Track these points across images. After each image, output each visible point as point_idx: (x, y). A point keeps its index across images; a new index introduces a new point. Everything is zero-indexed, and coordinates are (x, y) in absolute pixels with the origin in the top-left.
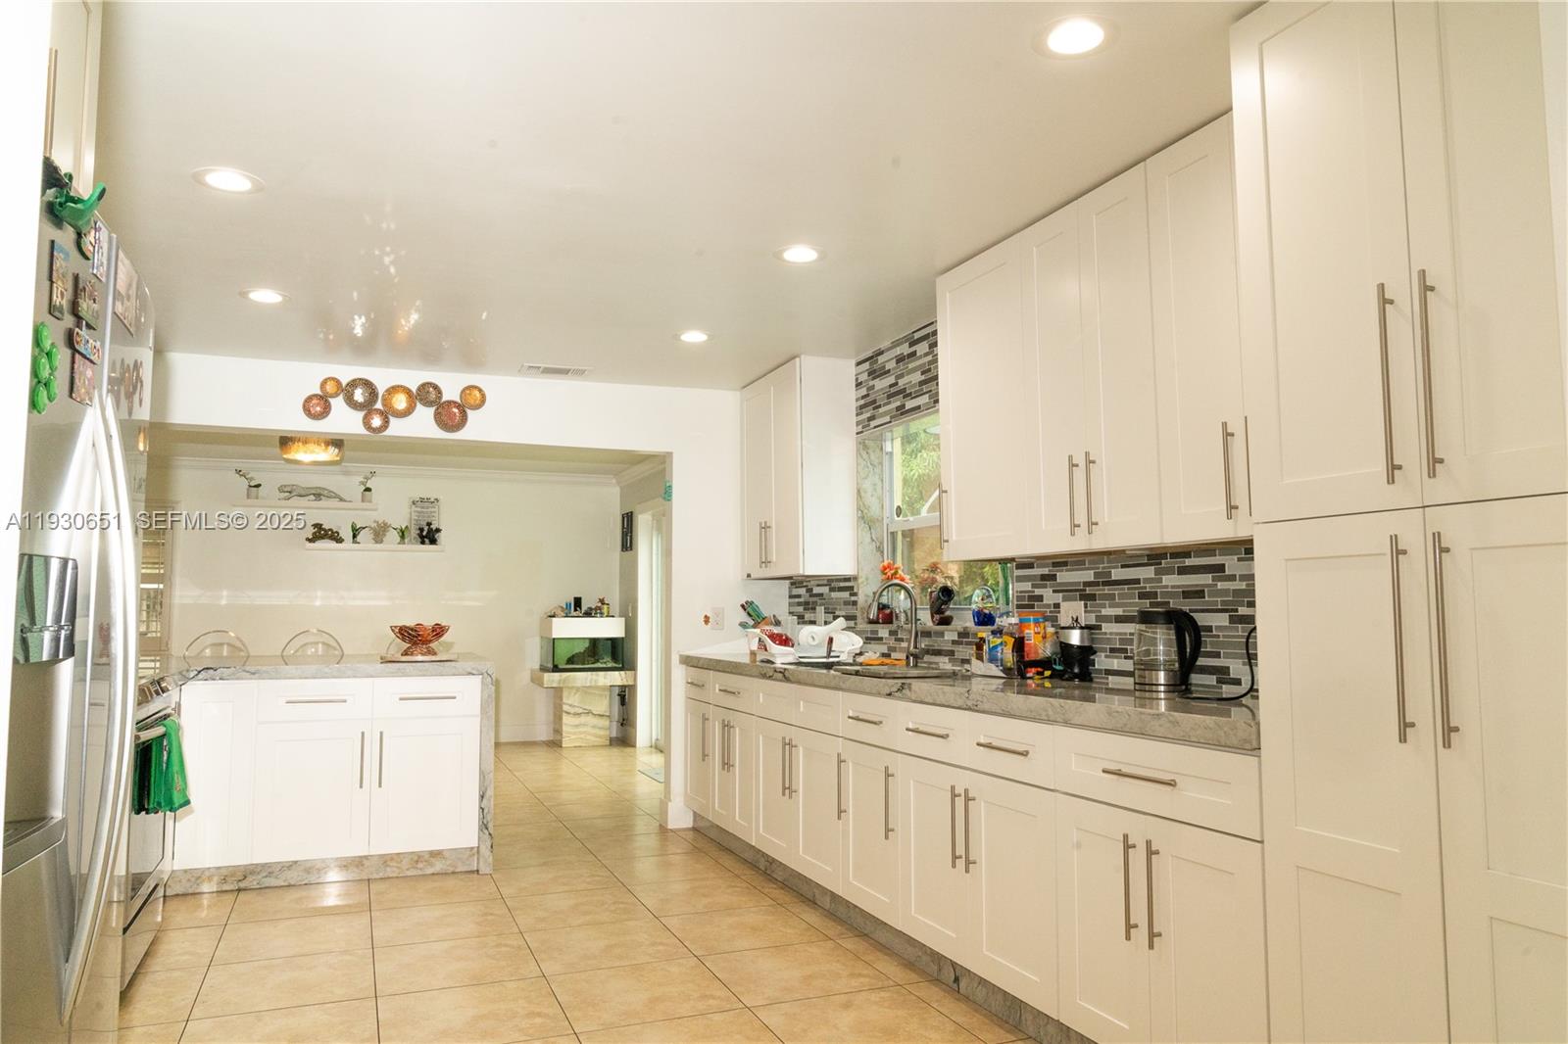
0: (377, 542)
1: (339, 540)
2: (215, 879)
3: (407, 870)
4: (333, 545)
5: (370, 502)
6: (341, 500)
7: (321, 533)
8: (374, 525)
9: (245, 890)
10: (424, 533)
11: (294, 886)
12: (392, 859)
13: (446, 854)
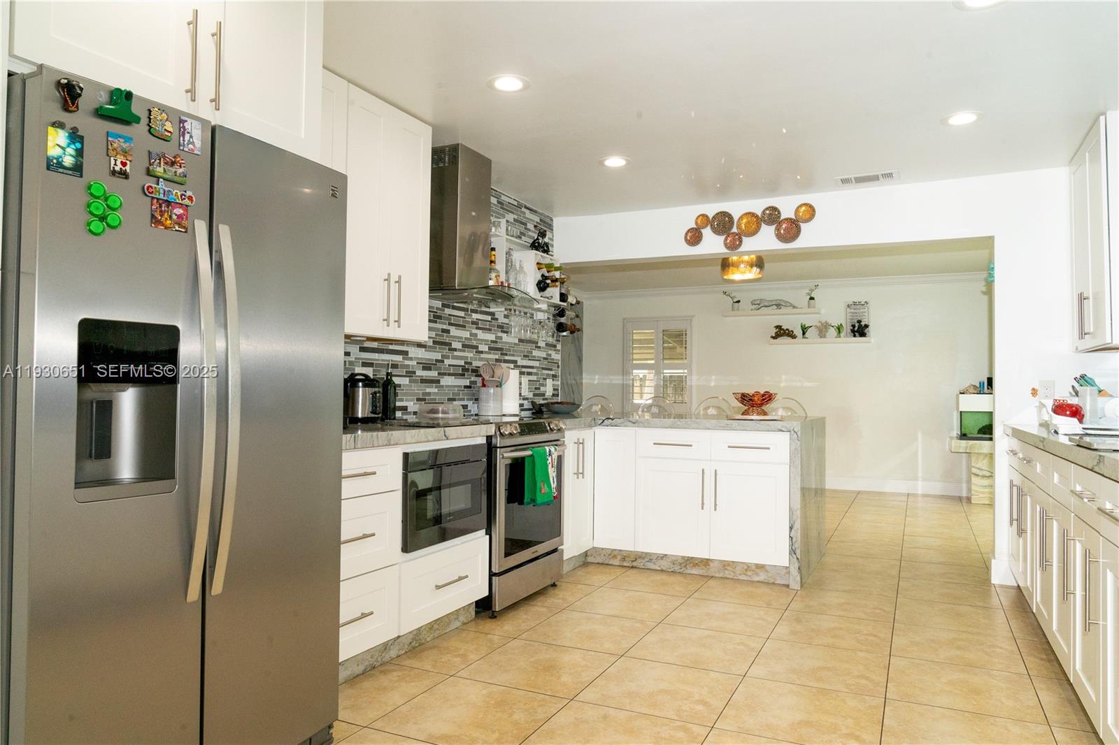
0: (821, 337)
1: (794, 337)
2: (619, 557)
3: (740, 574)
4: (789, 340)
5: (814, 307)
6: (794, 307)
7: (782, 332)
8: (819, 324)
9: (636, 568)
10: (856, 329)
11: (664, 571)
12: (729, 565)
13: (767, 568)
